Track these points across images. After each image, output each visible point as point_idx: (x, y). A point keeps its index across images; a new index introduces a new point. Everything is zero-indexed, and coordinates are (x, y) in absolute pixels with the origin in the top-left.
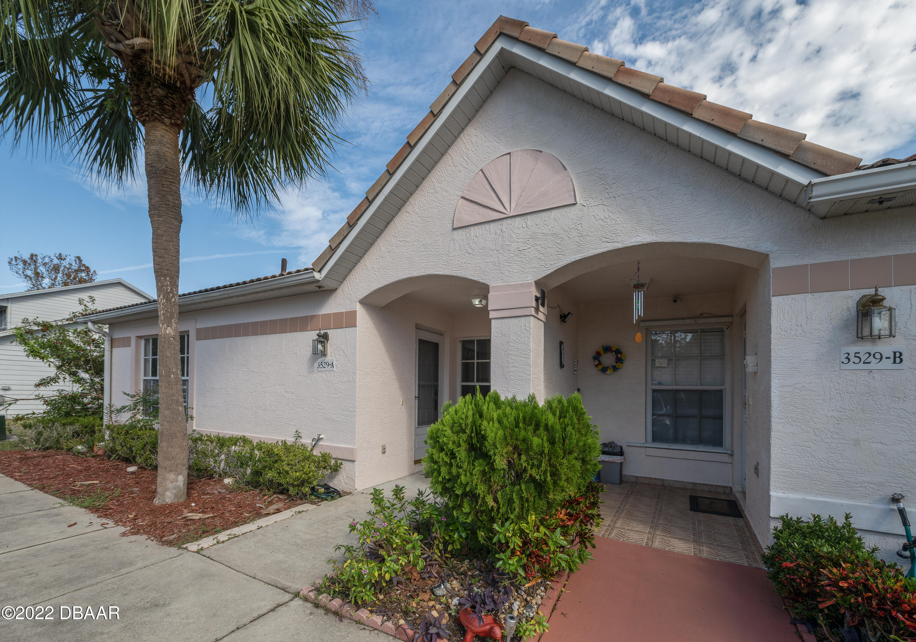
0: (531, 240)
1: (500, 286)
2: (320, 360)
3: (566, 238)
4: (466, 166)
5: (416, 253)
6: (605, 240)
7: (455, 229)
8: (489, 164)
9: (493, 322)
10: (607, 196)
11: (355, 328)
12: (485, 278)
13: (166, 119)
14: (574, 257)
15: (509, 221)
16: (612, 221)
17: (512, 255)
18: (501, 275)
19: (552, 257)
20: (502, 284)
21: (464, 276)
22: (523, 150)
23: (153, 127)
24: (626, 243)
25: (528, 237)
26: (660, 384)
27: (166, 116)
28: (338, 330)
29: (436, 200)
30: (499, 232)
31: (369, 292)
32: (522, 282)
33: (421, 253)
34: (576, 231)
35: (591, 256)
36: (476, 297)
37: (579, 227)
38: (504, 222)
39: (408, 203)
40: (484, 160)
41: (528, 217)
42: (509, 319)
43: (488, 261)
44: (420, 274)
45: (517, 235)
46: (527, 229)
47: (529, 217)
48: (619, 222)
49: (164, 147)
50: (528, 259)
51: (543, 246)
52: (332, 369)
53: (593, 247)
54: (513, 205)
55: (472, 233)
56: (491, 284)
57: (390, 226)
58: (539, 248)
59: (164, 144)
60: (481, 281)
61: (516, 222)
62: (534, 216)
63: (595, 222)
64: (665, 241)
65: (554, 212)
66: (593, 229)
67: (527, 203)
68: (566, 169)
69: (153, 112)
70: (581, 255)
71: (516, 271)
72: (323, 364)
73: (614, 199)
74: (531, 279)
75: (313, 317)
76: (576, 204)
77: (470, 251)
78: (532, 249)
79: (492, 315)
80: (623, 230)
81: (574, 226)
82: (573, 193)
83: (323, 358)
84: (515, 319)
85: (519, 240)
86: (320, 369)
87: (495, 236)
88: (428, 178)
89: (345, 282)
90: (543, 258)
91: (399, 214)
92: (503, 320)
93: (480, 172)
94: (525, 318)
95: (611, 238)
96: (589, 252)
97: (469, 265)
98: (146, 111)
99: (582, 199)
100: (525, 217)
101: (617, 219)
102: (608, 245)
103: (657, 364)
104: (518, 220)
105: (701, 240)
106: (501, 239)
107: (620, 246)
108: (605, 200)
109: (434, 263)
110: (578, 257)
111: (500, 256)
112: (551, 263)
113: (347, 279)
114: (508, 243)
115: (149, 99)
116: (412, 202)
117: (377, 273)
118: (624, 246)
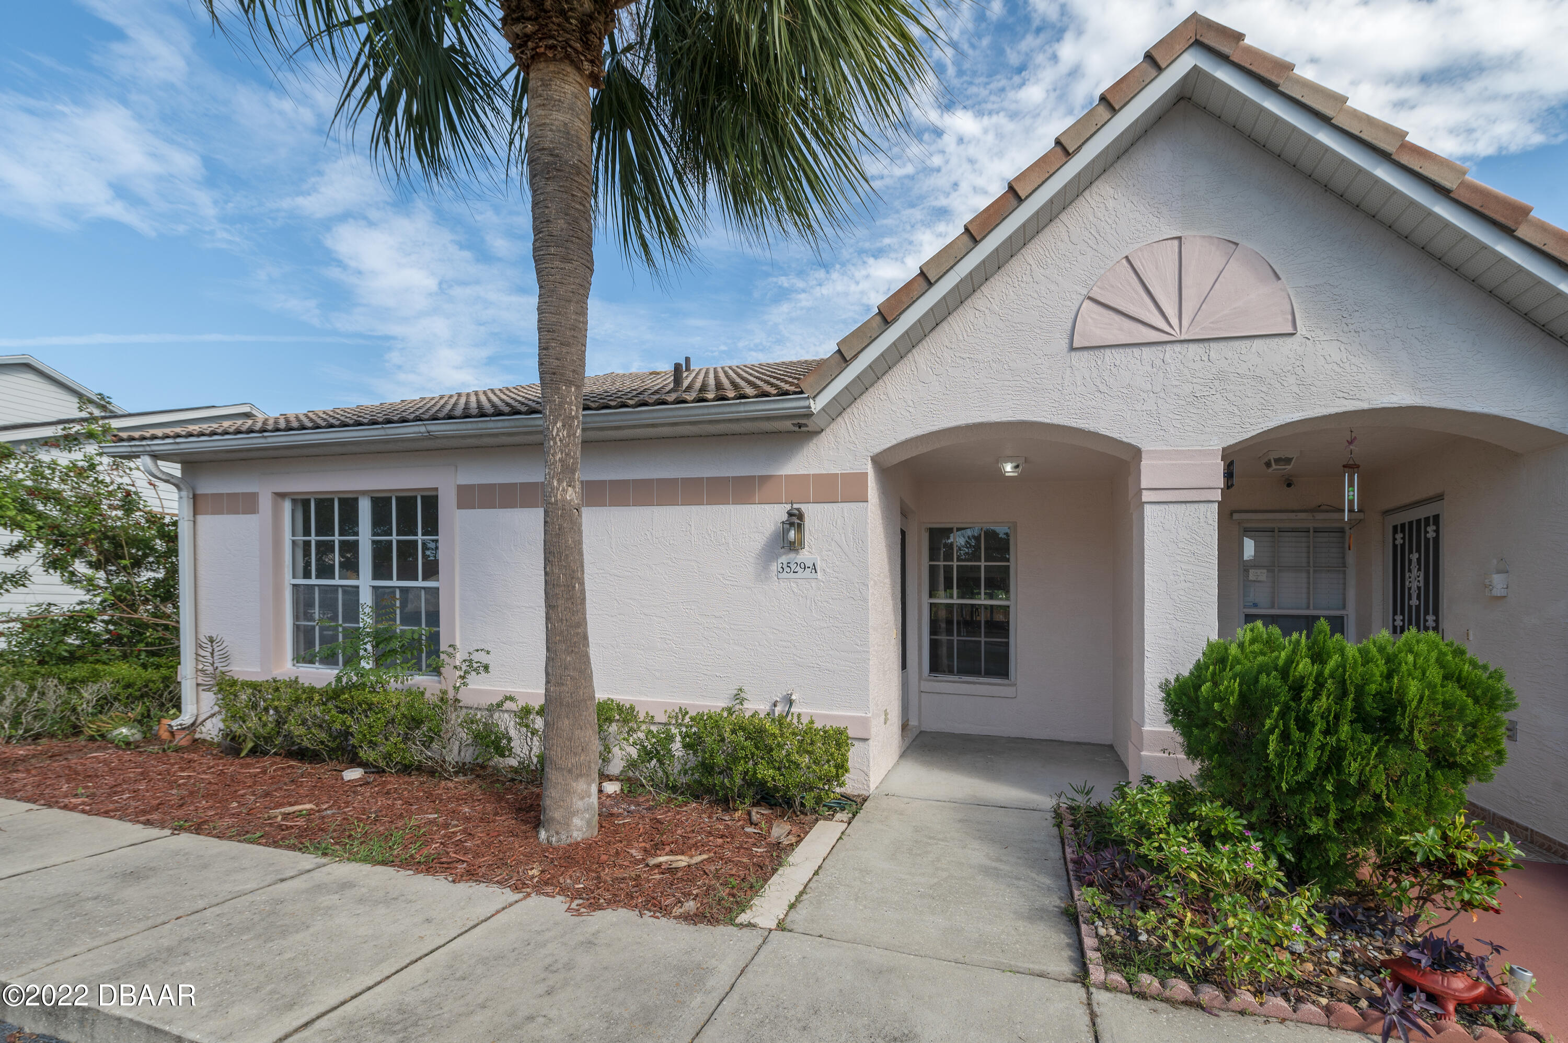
0: (1217, 383)
1: (1162, 451)
2: (784, 559)
3: (1278, 385)
4: (1095, 247)
5: (994, 381)
6: (1342, 395)
7: (1072, 349)
8: (1140, 249)
9: (1147, 508)
10: (1346, 329)
11: (865, 504)
12: (1134, 435)
13: (585, 63)
14: (1291, 416)
15: (1178, 348)
16: (1353, 367)
17: (1183, 403)
18: (1162, 433)
19: (1252, 412)
20: (1165, 448)
21: (1092, 429)
22: (1204, 237)
23: (559, 73)
24: (1375, 402)
25: (1211, 377)
26: (1255, 605)
27: (589, 56)
28: (826, 506)
29: (1036, 295)
30: (1158, 362)
31: (894, 442)
32: (1200, 448)
33: (1007, 383)
34: (1294, 376)
35: (1317, 418)
36: (1009, 459)
37: (1299, 371)
38: (1168, 348)
39: (978, 294)
40: (1129, 241)
41: (1211, 345)
42: (1176, 506)
43: (1137, 408)
44: (1004, 419)
45: (1192, 372)
46: (1210, 364)
47: (1213, 345)
48: (1364, 370)
49: (577, 120)
50: (1210, 411)
51: (1238, 393)
52: (814, 575)
53: (1322, 403)
54: (1185, 323)
55: (1107, 358)
56: (1145, 446)
57: (939, 328)
58: (1230, 396)
59: (577, 114)
60: (1125, 440)
61: (1190, 349)
62: (1222, 345)
63: (1326, 366)
64: (1434, 405)
65: (1257, 342)
66: (1321, 377)
67: (1212, 323)
68: (1278, 278)
69: (567, 41)
70: (1300, 414)
71: (1190, 429)
72: (793, 566)
73: (1356, 335)
74: (1217, 444)
75: (764, 479)
76: (1293, 334)
77: (1103, 388)
78: (1218, 395)
79: (1146, 496)
80: (1370, 382)
81: (1290, 368)
82: (1290, 317)
83: (792, 555)
84: (1188, 505)
85: (1195, 381)
86: (784, 575)
87: (1150, 368)
88: (1019, 256)
89: (840, 419)
90: (1236, 411)
91: (961, 310)
92: (1166, 506)
93: (1124, 261)
94: (1206, 505)
95: (1351, 393)
96: (1315, 411)
97: (1102, 412)
98: (552, 37)
99: (1304, 329)
100: (1206, 345)
101: (1361, 366)
102: (1345, 402)
103: (1251, 577)
104: (1193, 347)
105: (1486, 410)
106: (1162, 375)
107: (1365, 406)
108: (1341, 334)
109: (1033, 403)
110: (1297, 416)
111: (1160, 402)
112: (1252, 421)
113: (845, 415)
114: (1177, 383)
115: (563, 13)
116: (986, 293)
117: (911, 410)
118: (1371, 406)
